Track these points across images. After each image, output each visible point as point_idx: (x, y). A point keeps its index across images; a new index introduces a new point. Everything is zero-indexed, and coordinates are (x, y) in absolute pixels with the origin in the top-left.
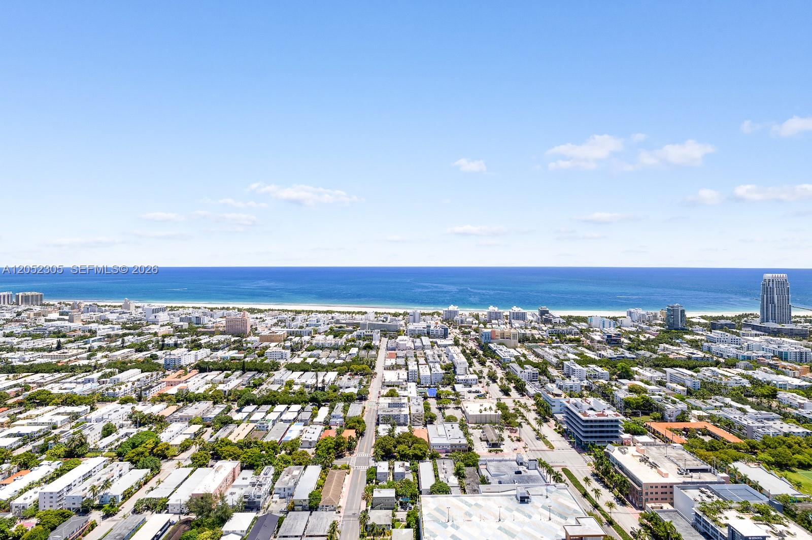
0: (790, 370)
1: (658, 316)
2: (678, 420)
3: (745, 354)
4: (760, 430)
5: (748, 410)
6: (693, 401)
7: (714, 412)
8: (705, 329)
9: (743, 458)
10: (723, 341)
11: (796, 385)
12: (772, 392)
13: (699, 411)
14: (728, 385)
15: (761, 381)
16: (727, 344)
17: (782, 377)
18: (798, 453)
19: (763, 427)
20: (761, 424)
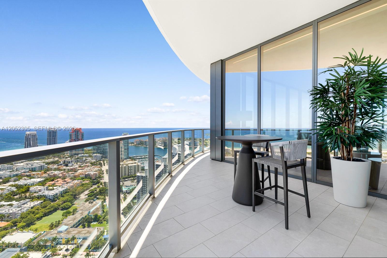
0: (36, 175)
3: (15, 174)
4: (19, 212)
5: (14, 204)
9: (9, 232)
10: (2, 170)
11: (38, 182)
12: (27, 189)
14: (3, 194)
15: (22, 185)
16: (5, 171)
17: (32, 180)
18: (37, 214)
19: (21, 209)
20: (20, 208)
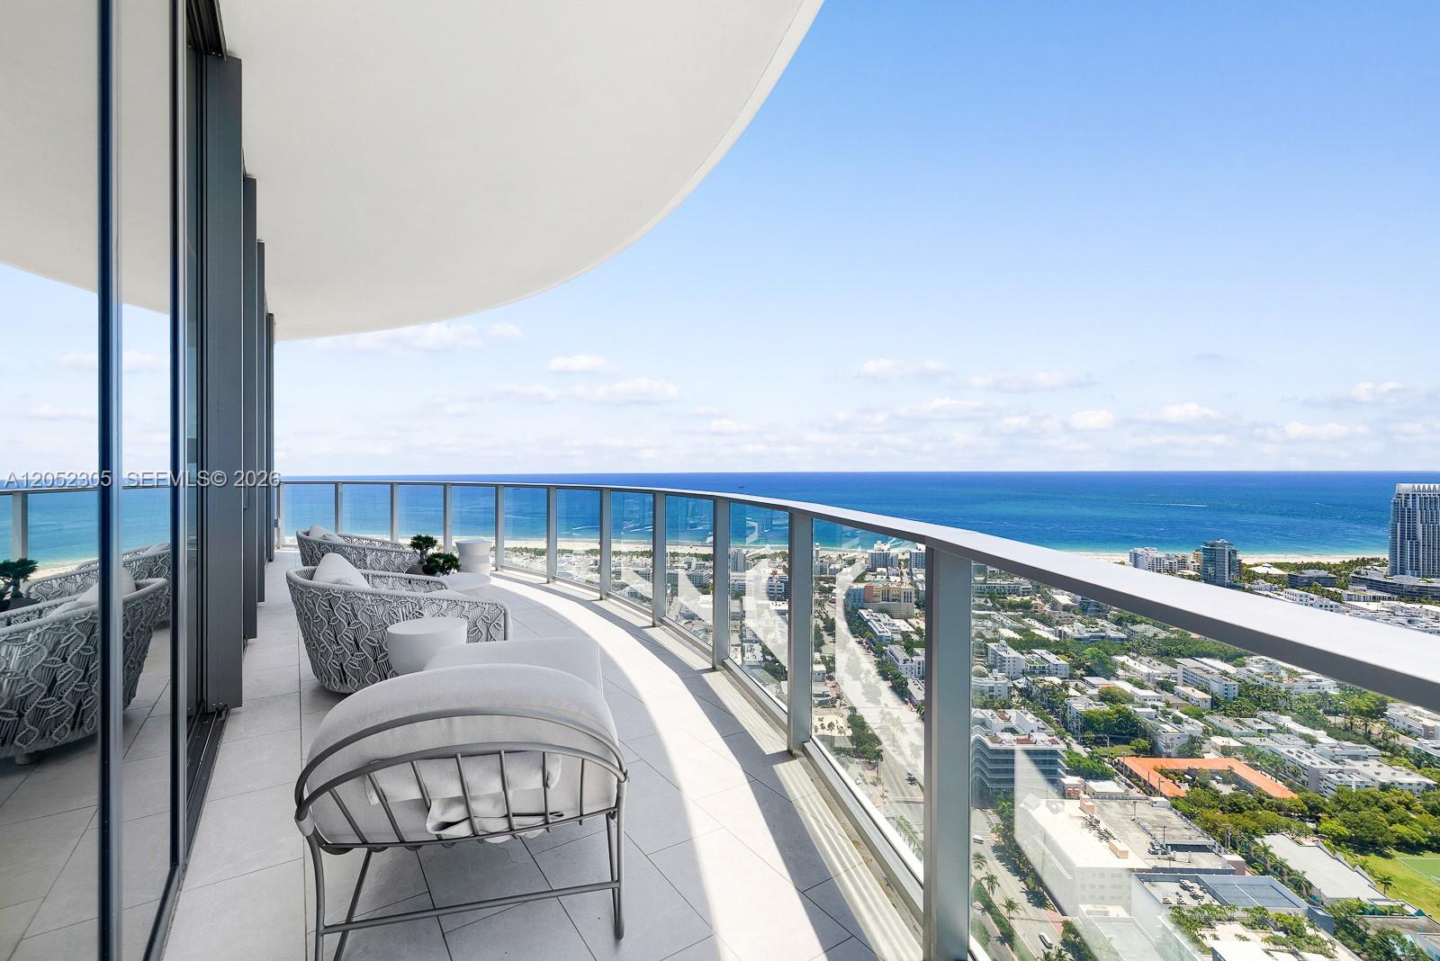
1: (1189, 562)
2: (1182, 754)
4: (1334, 777)
5: (1320, 740)
6: (1217, 720)
7: (1254, 741)
8: (1276, 586)
9: (1288, 827)
12: (1377, 706)
13: (1225, 739)
14: (1292, 692)
18: (1401, 822)
19: (1341, 771)
20: (1338, 767)
